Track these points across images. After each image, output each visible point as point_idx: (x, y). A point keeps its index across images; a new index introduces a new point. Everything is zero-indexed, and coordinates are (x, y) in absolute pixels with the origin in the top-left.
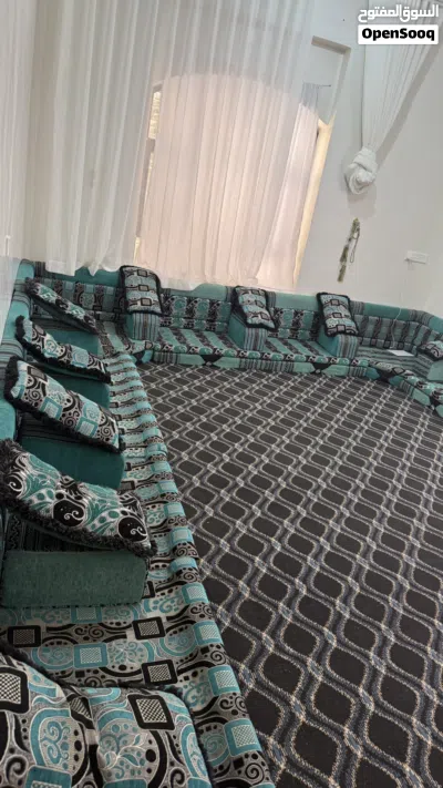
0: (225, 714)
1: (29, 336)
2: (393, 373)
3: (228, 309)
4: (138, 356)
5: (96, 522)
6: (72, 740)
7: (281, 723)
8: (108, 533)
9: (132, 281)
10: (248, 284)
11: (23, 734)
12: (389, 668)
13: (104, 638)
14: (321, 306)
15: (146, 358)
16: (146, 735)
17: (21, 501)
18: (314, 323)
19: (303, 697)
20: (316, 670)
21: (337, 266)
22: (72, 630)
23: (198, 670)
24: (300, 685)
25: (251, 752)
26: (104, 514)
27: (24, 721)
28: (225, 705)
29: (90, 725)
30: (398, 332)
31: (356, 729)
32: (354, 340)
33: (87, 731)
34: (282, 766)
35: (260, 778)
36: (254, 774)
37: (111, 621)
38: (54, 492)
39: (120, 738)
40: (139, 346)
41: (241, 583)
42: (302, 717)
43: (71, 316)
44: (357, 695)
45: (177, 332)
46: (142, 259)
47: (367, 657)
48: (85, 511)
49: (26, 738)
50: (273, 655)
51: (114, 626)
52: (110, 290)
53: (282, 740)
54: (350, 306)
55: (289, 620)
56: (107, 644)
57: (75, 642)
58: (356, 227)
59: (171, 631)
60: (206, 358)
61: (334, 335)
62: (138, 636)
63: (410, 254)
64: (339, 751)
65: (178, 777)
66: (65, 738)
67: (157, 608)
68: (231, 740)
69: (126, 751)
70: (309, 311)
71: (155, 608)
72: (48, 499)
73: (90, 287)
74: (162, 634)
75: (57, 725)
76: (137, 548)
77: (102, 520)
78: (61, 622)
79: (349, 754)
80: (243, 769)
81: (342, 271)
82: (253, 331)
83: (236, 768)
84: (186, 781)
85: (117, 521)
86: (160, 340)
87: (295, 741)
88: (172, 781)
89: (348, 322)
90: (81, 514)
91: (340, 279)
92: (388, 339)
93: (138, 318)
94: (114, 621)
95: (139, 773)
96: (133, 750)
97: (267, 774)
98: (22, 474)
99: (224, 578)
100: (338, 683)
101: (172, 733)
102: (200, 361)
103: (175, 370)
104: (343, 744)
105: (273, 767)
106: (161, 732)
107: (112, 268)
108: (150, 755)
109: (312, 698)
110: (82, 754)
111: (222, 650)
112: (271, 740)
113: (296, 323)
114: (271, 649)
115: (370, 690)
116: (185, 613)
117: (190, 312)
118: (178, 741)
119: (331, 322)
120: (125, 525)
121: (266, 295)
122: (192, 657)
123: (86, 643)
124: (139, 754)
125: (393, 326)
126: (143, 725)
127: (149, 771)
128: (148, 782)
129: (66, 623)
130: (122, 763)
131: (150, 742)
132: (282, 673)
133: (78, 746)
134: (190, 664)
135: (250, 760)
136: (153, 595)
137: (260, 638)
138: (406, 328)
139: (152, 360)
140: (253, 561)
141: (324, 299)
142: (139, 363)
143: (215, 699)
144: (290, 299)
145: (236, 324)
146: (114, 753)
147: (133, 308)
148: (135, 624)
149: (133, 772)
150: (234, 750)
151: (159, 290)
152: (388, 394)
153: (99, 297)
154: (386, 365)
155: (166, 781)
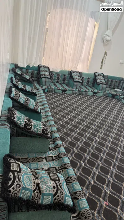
0: (71, 181)
1: (14, 82)
2: (116, 95)
3: (69, 77)
4: (44, 90)
5: (36, 129)
6: (33, 181)
7: (87, 184)
8: (39, 132)
9: (42, 69)
10: (75, 70)
11: (20, 178)
12: (116, 171)
13: (37, 161)
14: (95, 76)
15: (46, 91)
16: (52, 182)
17: (15, 122)
18: (93, 81)
19: (93, 178)
20: (96, 171)
21: (100, 65)
22: (28, 159)
23: (64, 170)
24: (92, 175)
25: (79, 190)
26: (38, 127)
27: (20, 175)
28: (71, 178)
29: (37, 178)
30: (117, 84)
31: (108, 186)
32: (105, 86)
33: (37, 180)
34: (87, 195)
35: (82, 197)
36: (80, 196)
37: (39, 157)
38: (24, 121)
39: (45, 182)
40: (44, 87)
41: (74, 148)
42: (93, 183)
43: (25, 78)
44: (108, 178)
45: (54, 84)
46: (44, 63)
47: (110, 168)
48: (33, 126)
49: (21, 179)
50: (84, 167)
51: (40, 158)
52: (36, 72)
53: (87, 188)
54: (104, 76)
55: (88, 158)
56: (38, 163)
57: (29, 162)
58: (106, 53)
59: (56, 160)
60: (63, 91)
61: (99, 85)
62: (47, 161)
63: (121, 61)
64: (103, 191)
65: (62, 193)
66: (31, 180)
67: (52, 154)
68: (73, 187)
69: (47, 185)
70: (92, 78)
71: (51, 154)
72: (22, 122)
73: (30, 71)
74: (53, 160)
75: (29, 177)
76: (47, 136)
77: (37, 129)
78: (25, 157)
79: (106, 192)
80: (77, 195)
81: (102, 66)
82: (76, 83)
83: (75, 194)
84: (64, 194)
85: (41, 129)
86: (50, 86)
87: (91, 189)
88: (60, 194)
89: (103, 81)
90: (31, 127)
91: (101, 68)
92: (115, 86)
93: (44, 79)
94: (40, 157)
95: (51, 191)
96: (49, 185)
97: (84, 196)
98: (15, 115)
99: (70, 147)
100: (102, 175)
101: (60, 182)
102: (61, 92)
103: (54, 94)
104: (104, 190)
105: (85, 195)
106: (57, 182)
107: (36, 65)
108: (54, 187)
109: (95, 178)
110: (36, 185)
111: (70, 165)
112: (84, 188)
113: (88, 81)
114: (83, 165)
115: (111, 176)
116: (59, 155)
117: (58, 78)
118: (61, 184)
119: (98, 81)
120: (44, 130)
121: (80, 73)
122: (62, 166)
123: (32, 162)
124: (51, 186)
125: (116, 82)
126: (51, 180)
127: (54, 191)
128: (53, 194)
130: (46, 189)
131: (54, 184)
132: (87, 172)
133: (34, 183)
134: (61, 168)
135: (79, 192)
136: (50, 151)
137: (80, 162)
138: (120, 83)
139: (48, 91)
140: (77, 143)
141: (96, 74)
142: (44, 92)
143: (68, 177)
144: (87, 74)
145: (71, 81)
146: (44, 186)
147: (42, 77)
148: (46, 158)
149: (49, 191)
150: (75, 190)
151: (49, 72)
152: (114, 101)
153: (32, 74)
154: (114, 93)
155: (58, 194)
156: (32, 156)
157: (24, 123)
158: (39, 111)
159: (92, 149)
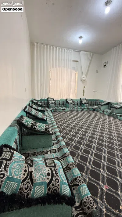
0: (71, 167)
1: (31, 105)
2: (95, 109)
3: (66, 102)
4: (51, 110)
5: (40, 128)
6: (24, 169)
7: (85, 170)
8: (42, 130)
9: (49, 100)
10: (69, 98)
11: (7, 166)
12: (107, 156)
14: (81, 100)
15: (53, 111)
16: (47, 169)
17: (23, 123)
18: (81, 103)
19: (90, 163)
20: (91, 158)
21: (83, 93)
23: (64, 158)
24: (88, 161)
25: (78, 176)
27: (9, 163)
28: (71, 165)
29: (31, 166)
30: (95, 103)
31: (103, 169)
32: (88, 105)
33: (30, 168)
34: (88, 180)
35: (82, 183)
36: (80, 182)
37: (45, 150)
38: (31, 123)
39: (40, 170)
40: (51, 109)
41: (73, 142)
42: (90, 168)
43: (39, 104)
44: (102, 162)
45: (58, 107)
46: (51, 96)
47: (102, 154)
48: (38, 126)
49: (8, 168)
50: (81, 155)
52: (46, 102)
53: (86, 173)
54: (86, 100)
55: (84, 148)
56: (44, 155)
57: (37, 155)
58: (84, 87)
59: (58, 151)
60: (63, 110)
61: (84, 104)
62: (51, 153)
63: (94, 90)
64: (101, 175)
65: (57, 181)
66: (22, 169)
67: (55, 147)
68: (73, 174)
69: (41, 173)
70: (79, 101)
72: (29, 124)
73: (43, 102)
74: (56, 152)
75: (20, 165)
76: (49, 133)
77: (41, 128)
79: (103, 176)
80: (77, 181)
81: (84, 94)
82: (70, 105)
83: (75, 181)
84: (60, 182)
85: (44, 128)
86: (55, 108)
87: (90, 173)
88: (55, 182)
89: (86, 102)
90: (37, 127)
91: (83, 96)
92: (93, 104)
93: (51, 105)
95: (45, 180)
96: (43, 173)
97: (84, 182)
98: (24, 119)
99: (69, 142)
100: (97, 160)
101: (55, 168)
102: (62, 110)
103: (58, 112)
104: (101, 173)
105: (85, 180)
106: (52, 168)
107: (46, 98)
108: (49, 174)
109: (92, 163)
110: (26, 174)
111: (69, 153)
112: (84, 174)
113: (77, 103)
114: (81, 154)
115: (104, 161)
116: (61, 147)
117: (60, 103)
118: (57, 170)
119: (83, 102)
120: (46, 129)
121: (72, 99)
122: (63, 156)
123: (39, 155)
124: (45, 174)
125: (94, 102)
126: (47, 166)
127: (48, 179)
128: (47, 182)
129: (35, 152)
130: (39, 177)
131: (49, 171)
132: (84, 159)
133: (25, 171)
135: (79, 178)
136: (54, 145)
137: (78, 152)
138: (96, 102)
139: (54, 111)
140: (75, 139)
141: (81, 99)
142: (51, 112)
143: (68, 164)
144: (76, 100)
145: (67, 104)
146: (38, 174)
147: (50, 103)
148: (50, 151)
149: (43, 179)
150: (75, 176)
151: (54, 101)
152: (95, 112)
153: (44, 103)
155: (53, 182)
156: (39, 150)
157: (30, 125)
158: (46, 119)
159: (86, 141)
